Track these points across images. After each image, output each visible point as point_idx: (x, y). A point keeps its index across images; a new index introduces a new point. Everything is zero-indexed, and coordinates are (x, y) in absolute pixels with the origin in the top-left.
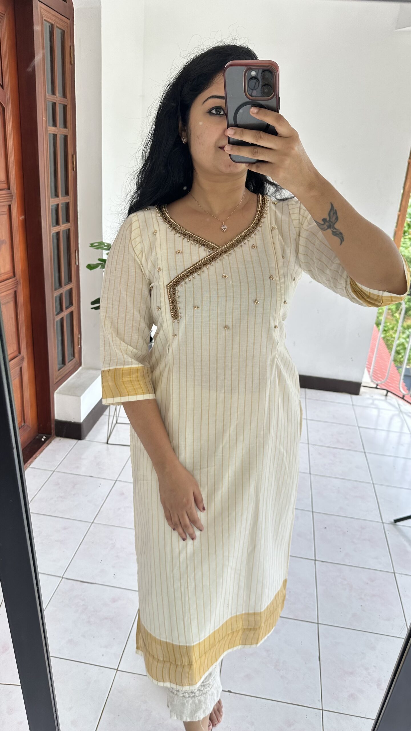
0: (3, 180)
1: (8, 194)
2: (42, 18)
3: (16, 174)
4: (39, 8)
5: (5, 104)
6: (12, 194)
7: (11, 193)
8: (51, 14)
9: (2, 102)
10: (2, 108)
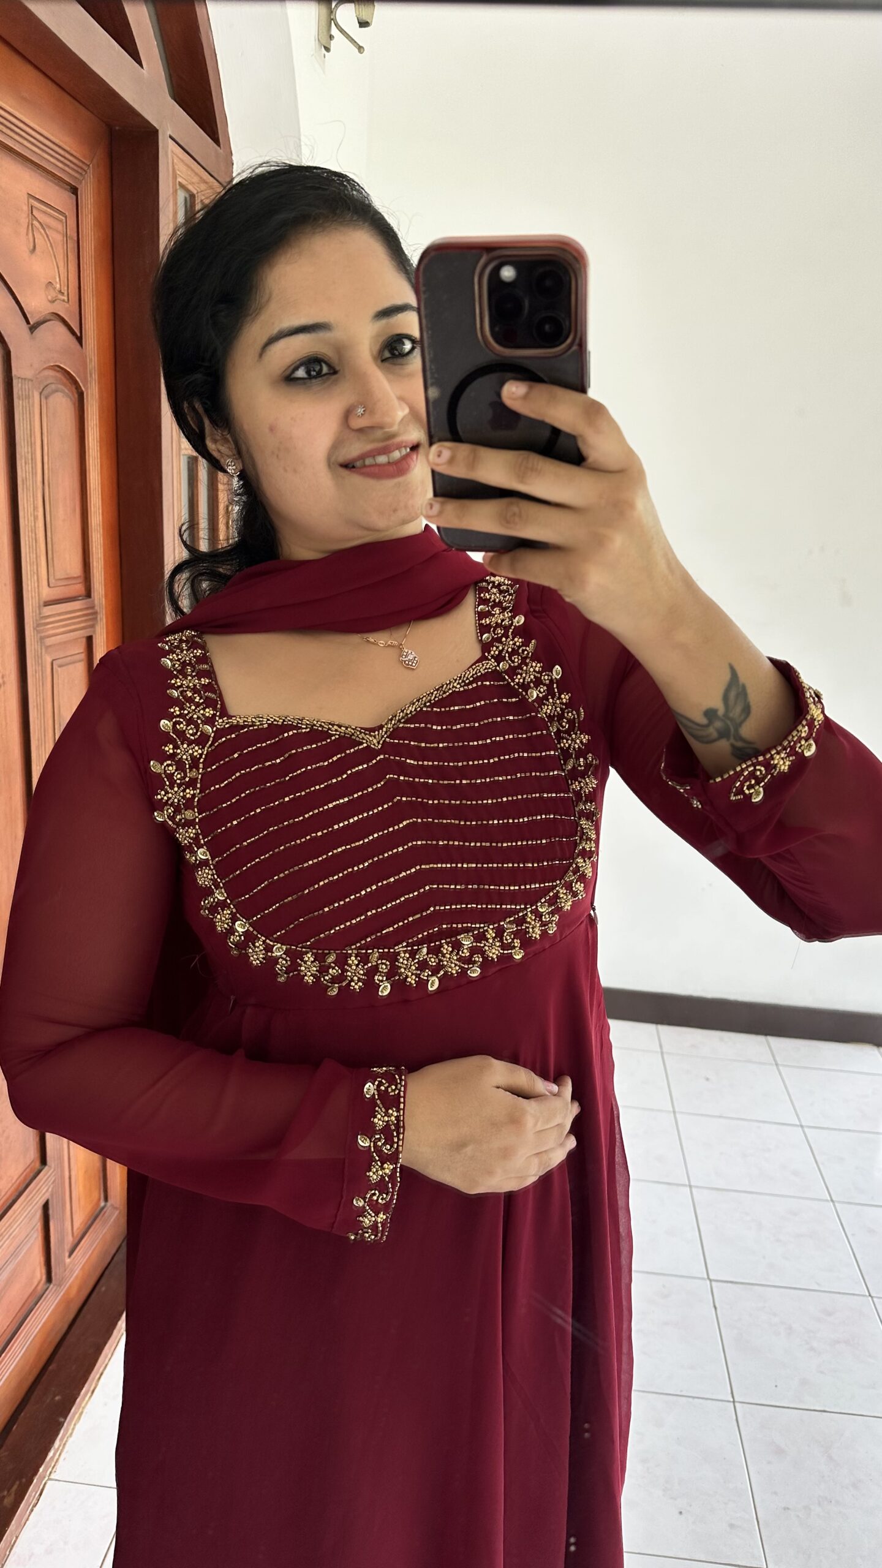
0: (75, 576)
1: (87, 609)
2: (175, 177)
3: (104, 556)
4: (170, 156)
5: (85, 382)
6: (96, 608)
7: (93, 607)
8: (192, 170)
9: (78, 379)
10: (78, 392)
